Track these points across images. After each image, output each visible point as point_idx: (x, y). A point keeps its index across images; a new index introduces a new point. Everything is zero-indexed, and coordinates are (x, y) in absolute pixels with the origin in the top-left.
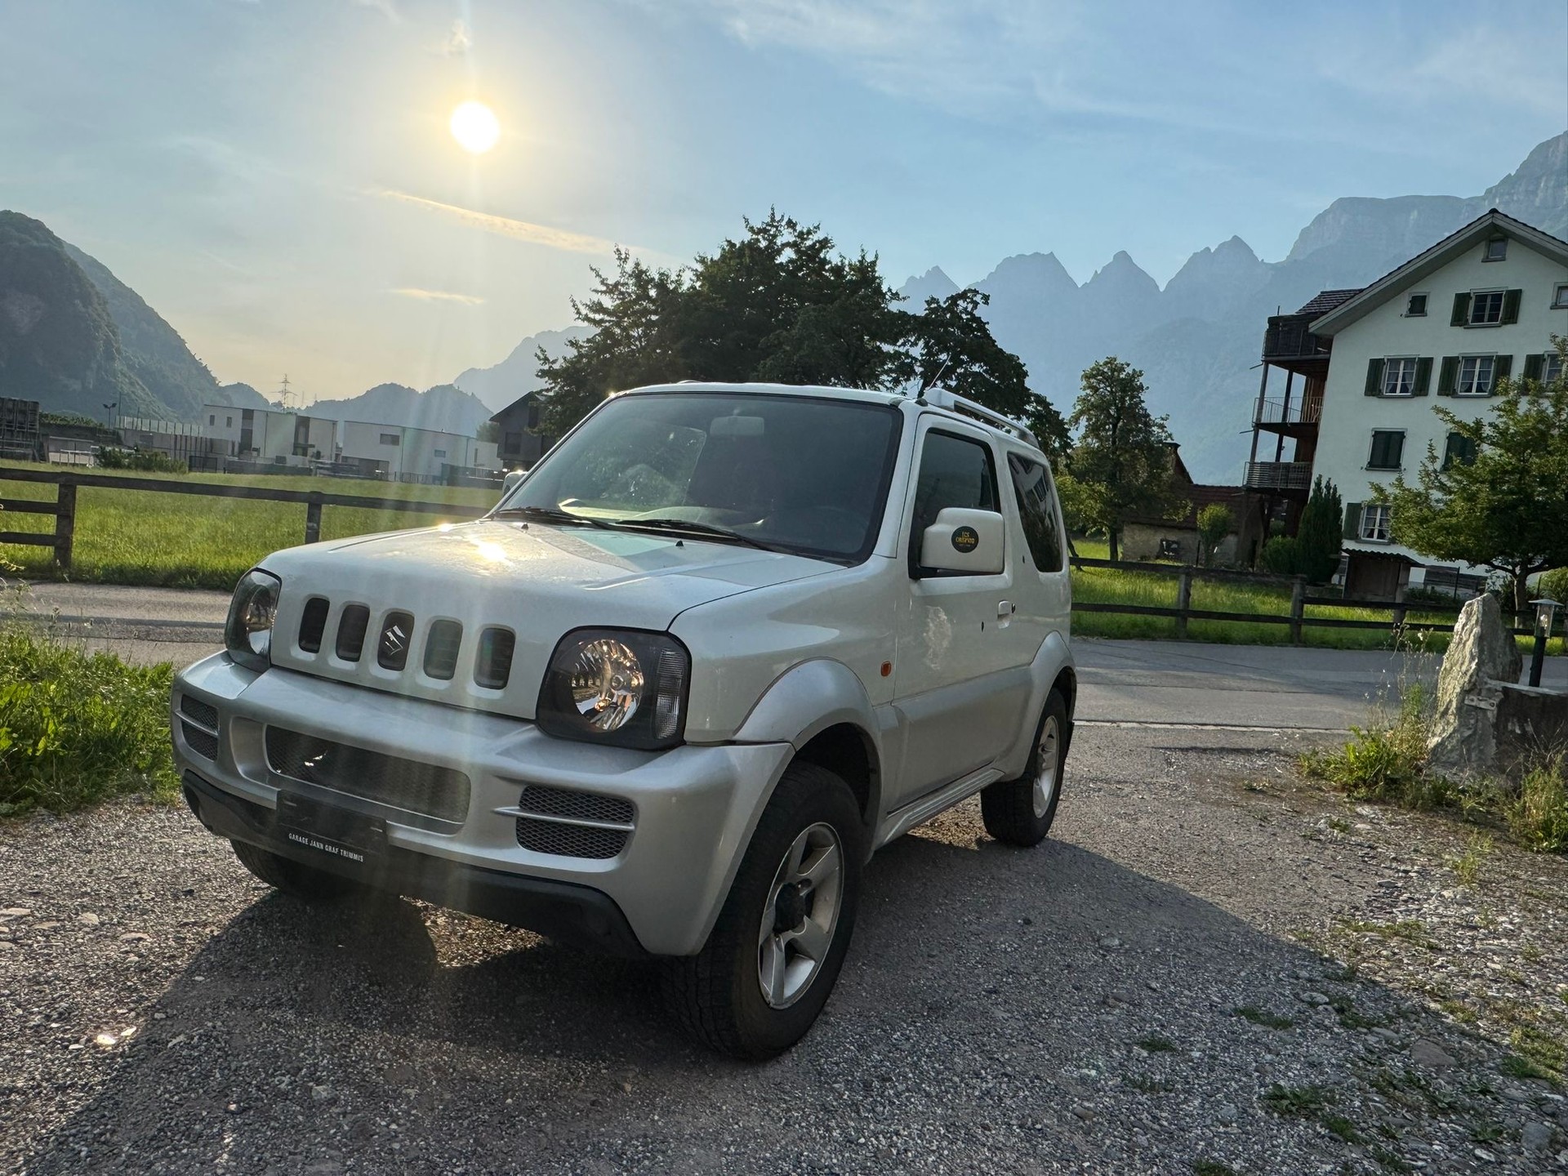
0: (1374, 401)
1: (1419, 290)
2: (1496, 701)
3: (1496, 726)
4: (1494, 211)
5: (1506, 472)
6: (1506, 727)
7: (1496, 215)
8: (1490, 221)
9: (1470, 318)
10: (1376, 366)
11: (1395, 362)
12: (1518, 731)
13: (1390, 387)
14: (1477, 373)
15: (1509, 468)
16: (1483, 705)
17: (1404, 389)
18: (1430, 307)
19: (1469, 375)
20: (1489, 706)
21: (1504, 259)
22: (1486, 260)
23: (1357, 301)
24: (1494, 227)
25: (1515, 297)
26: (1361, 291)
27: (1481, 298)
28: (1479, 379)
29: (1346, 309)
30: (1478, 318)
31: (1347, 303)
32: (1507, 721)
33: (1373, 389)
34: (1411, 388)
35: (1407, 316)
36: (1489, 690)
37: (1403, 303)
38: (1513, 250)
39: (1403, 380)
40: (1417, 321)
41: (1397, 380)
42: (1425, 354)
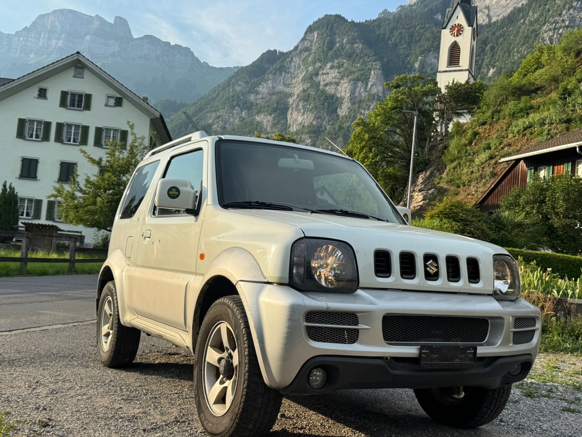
0: (21, 141)
1: (43, 85)
4: (78, 53)
5: (113, 184)
7: (79, 55)
8: (76, 58)
9: (68, 104)
10: (22, 123)
11: (32, 121)
13: (30, 135)
14: (73, 133)
15: (115, 183)
17: (37, 136)
18: (49, 94)
19: (69, 133)
21: (83, 78)
22: (75, 76)
23: (12, 85)
24: (78, 61)
25: (89, 97)
26: (14, 80)
27: (73, 95)
28: (74, 136)
29: (5, 89)
30: (73, 105)
31: (6, 86)
33: (20, 134)
34: (41, 136)
35: (37, 98)
37: (35, 91)
38: (86, 73)
39: (37, 132)
40: (42, 101)
41: (33, 131)
42: (47, 120)
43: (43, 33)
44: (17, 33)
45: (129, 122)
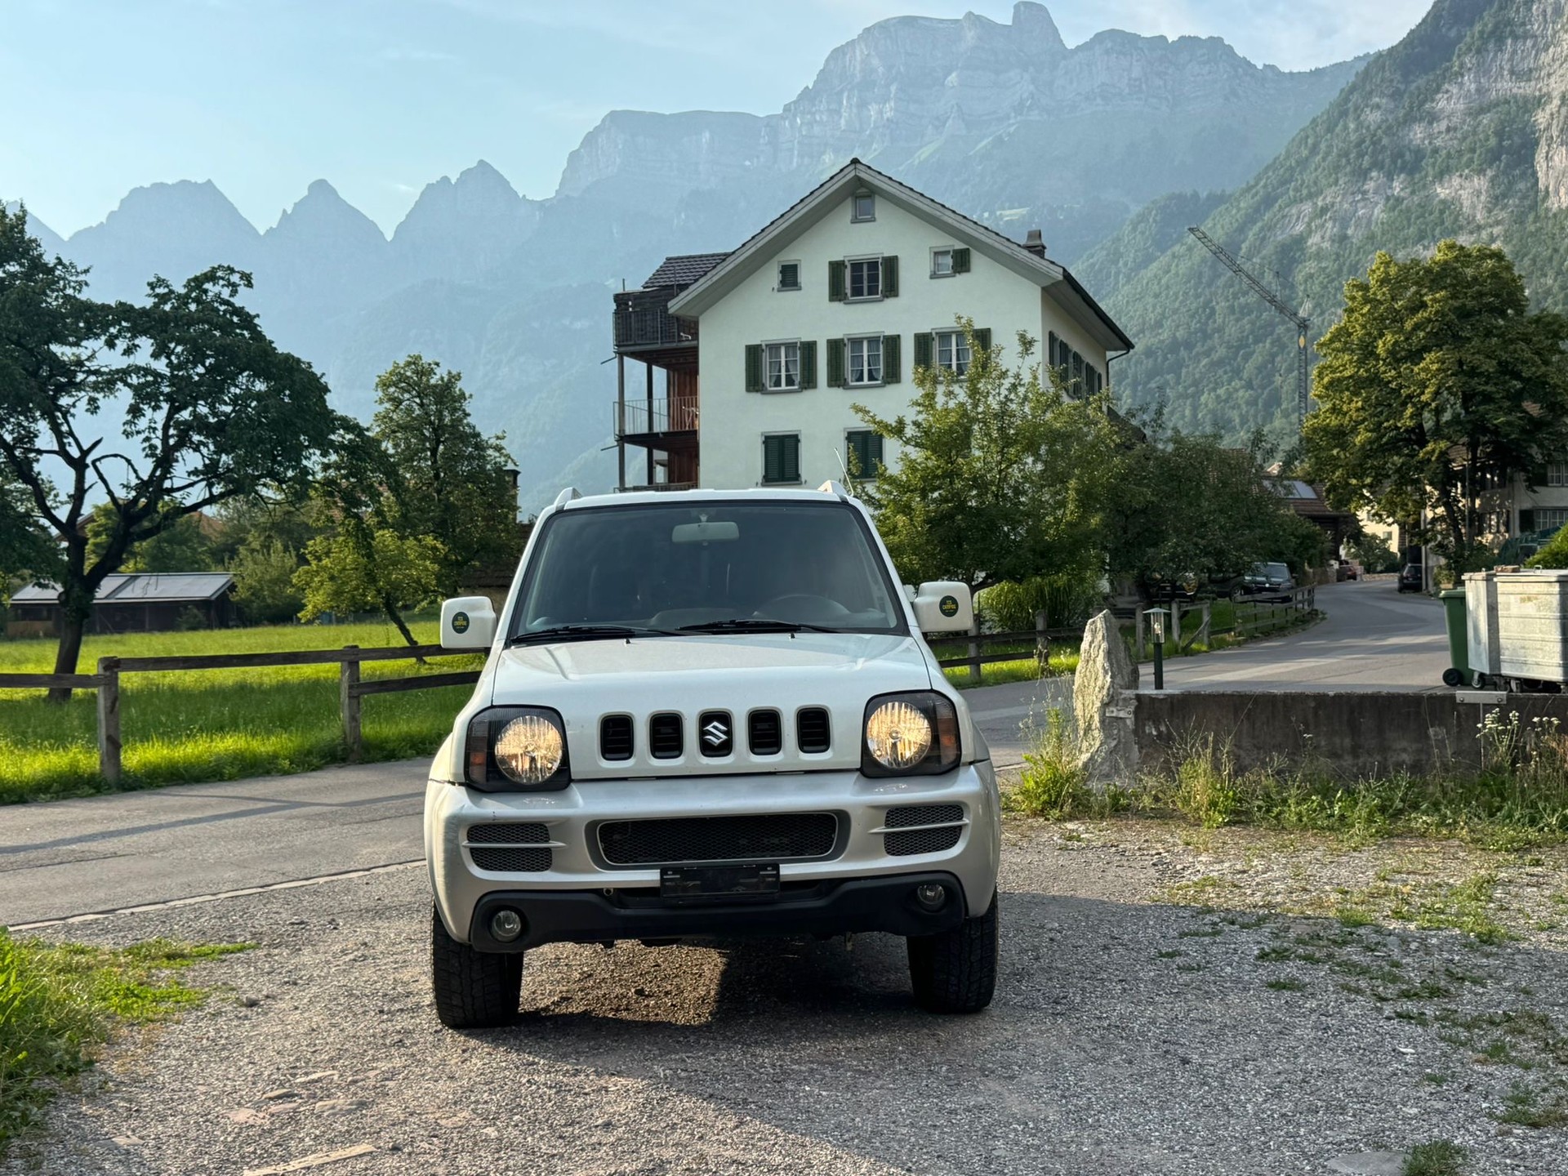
0: (756, 397)
1: (788, 256)
2: (1132, 709)
3: (1135, 732)
4: (855, 161)
5: (937, 477)
6: (1144, 732)
7: (858, 166)
8: (852, 174)
9: (849, 291)
10: (753, 354)
11: (774, 348)
12: (1155, 733)
13: (774, 380)
14: (865, 358)
15: (939, 472)
16: (1122, 714)
17: (790, 381)
18: (803, 277)
19: (857, 360)
20: (1126, 714)
21: (873, 220)
22: (855, 221)
24: (858, 181)
25: (891, 264)
26: (727, 255)
27: (857, 266)
28: (869, 365)
29: (710, 283)
30: (857, 291)
31: (709, 275)
32: (1144, 725)
33: (754, 383)
34: (798, 379)
35: (779, 291)
36: (1124, 699)
37: (771, 275)
38: (881, 209)
39: (787, 370)
40: (790, 295)
41: (780, 371)
42: (806, 338)
43: (846, 94)
44: (787, 108)
45: (959, 318)
